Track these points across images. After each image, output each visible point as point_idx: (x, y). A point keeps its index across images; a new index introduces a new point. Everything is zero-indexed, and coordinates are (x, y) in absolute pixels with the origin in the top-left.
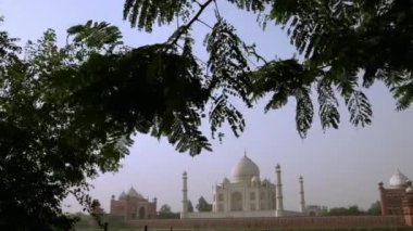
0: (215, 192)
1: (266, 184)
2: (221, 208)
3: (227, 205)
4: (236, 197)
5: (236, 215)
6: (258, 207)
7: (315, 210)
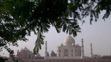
0: (58, 49)
1: (78, 46)
2: (60, 55)
4: (66, 51)
5: (66, 58)
6: (74, 55)
7: (96, 57)
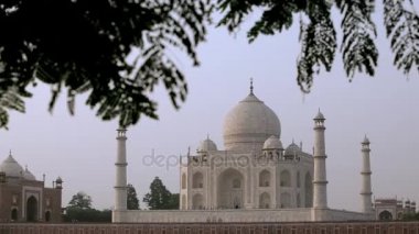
0: (185, 170)
1: (293, 155)
2: (197, 202)
3: (210, 195)
4: (231, 180)
5: (228, 216)
6: (274, 202)
7: (390, 209)
